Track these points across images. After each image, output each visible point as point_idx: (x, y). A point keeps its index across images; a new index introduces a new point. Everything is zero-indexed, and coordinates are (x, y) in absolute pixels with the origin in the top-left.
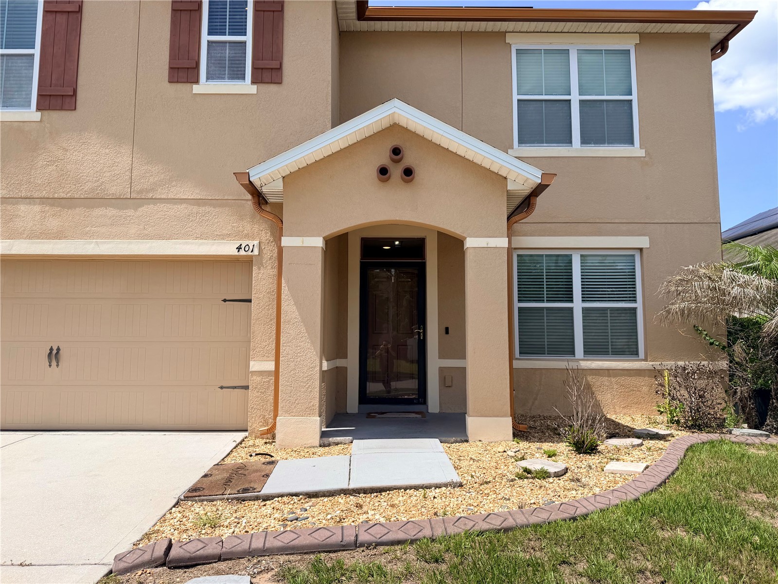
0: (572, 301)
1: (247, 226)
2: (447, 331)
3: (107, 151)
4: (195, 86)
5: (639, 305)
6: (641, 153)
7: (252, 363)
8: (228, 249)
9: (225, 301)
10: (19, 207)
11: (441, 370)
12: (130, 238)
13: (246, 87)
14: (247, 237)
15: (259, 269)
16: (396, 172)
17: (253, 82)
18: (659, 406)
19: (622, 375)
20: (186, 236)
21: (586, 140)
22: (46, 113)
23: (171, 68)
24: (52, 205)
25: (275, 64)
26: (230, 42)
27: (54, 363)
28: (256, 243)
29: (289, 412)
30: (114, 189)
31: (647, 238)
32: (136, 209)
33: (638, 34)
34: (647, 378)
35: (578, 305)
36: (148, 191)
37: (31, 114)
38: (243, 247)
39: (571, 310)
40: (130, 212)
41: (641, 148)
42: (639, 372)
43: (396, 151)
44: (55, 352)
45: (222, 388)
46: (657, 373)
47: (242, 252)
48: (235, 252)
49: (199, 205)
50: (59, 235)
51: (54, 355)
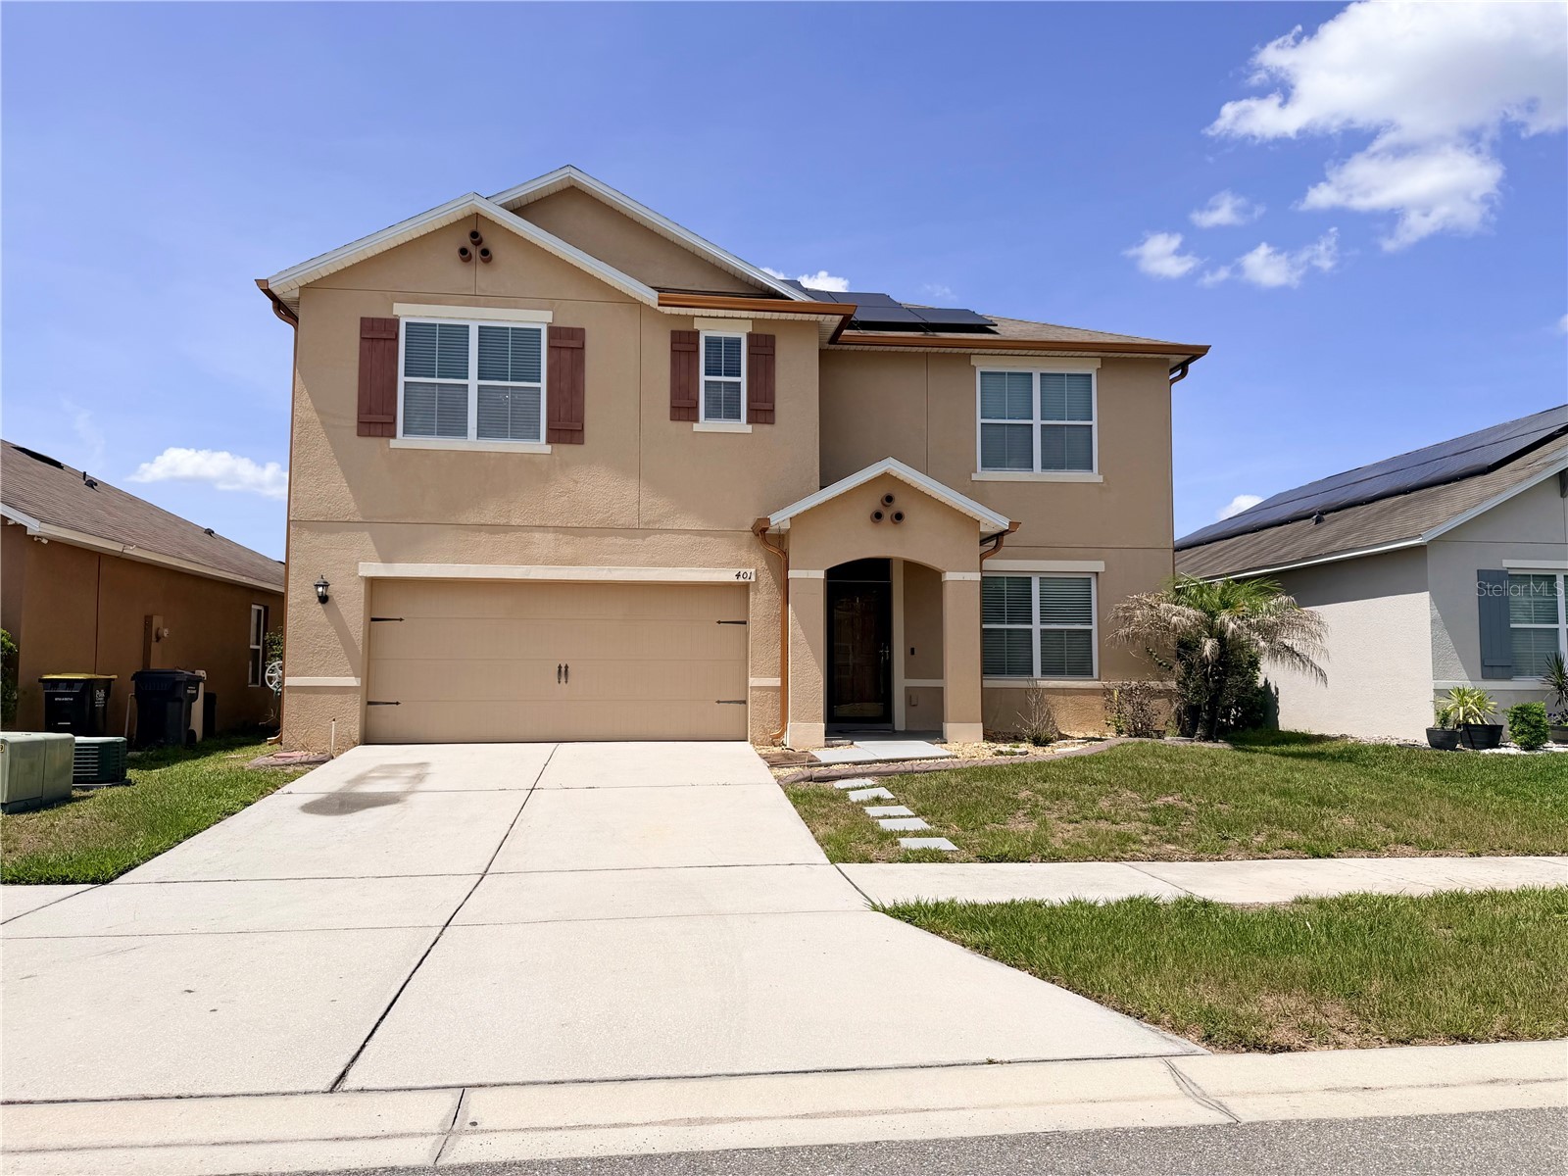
0: (1031, 623)
1: (743, 555)
2: (913, 651)
3: (616, 484)
4: (695, 425)
5: (1094, 627)
6: (1100, 479)
7: (751, 680)
8: (728, 576)
9: (719, 622)
10: (533, 534)
11: (907, 689)
12: (640, 565)
13: (741, 426)
14: (744, 565)
15: (756, 594)
16: (887, 515)
17: (749, 422)
18: (1107, 720)
19: (1076, 694)
20: (691, 564)
21: (1045, 466)
22: (555, 445)
23: (673, 407)
24: (564, 533)
25: (767, 406)
26: (725, 383)
27: (563, 680)
28: (753, 570)
29: (798, 719)
30: (623, 520)
31: (1103, 562)
32: (644, 539)
33: (1100, 359)
34: (1100, 697)
35: (1036, 627)
36: (655, 522)
37: (540, 446)
38: (741, 574)
39: (1030, 631)
40: (639, 541)
41: (1099, 474)
42: (1092, 692)
43: (889, 499)
44: (563, 669)
45: (719, 702)
46: (1107, 692)
47: (741, 580)
48: (735, 579)
49: (701, 535)
50: (573, 562)
51: (563, 672)
